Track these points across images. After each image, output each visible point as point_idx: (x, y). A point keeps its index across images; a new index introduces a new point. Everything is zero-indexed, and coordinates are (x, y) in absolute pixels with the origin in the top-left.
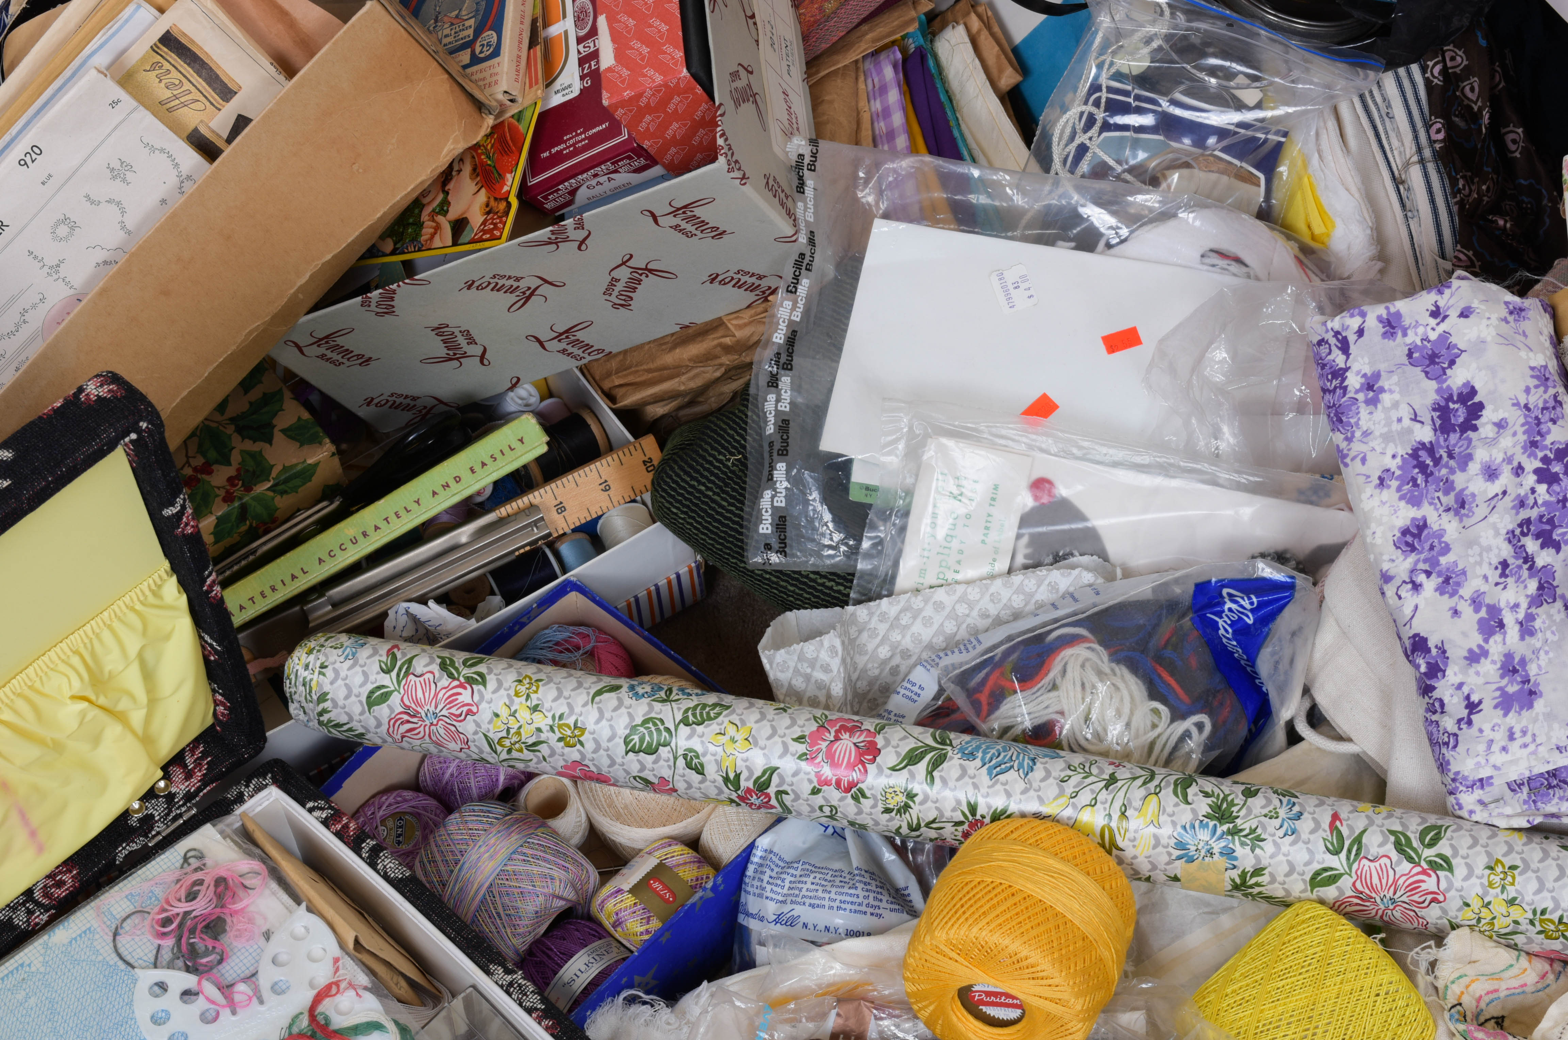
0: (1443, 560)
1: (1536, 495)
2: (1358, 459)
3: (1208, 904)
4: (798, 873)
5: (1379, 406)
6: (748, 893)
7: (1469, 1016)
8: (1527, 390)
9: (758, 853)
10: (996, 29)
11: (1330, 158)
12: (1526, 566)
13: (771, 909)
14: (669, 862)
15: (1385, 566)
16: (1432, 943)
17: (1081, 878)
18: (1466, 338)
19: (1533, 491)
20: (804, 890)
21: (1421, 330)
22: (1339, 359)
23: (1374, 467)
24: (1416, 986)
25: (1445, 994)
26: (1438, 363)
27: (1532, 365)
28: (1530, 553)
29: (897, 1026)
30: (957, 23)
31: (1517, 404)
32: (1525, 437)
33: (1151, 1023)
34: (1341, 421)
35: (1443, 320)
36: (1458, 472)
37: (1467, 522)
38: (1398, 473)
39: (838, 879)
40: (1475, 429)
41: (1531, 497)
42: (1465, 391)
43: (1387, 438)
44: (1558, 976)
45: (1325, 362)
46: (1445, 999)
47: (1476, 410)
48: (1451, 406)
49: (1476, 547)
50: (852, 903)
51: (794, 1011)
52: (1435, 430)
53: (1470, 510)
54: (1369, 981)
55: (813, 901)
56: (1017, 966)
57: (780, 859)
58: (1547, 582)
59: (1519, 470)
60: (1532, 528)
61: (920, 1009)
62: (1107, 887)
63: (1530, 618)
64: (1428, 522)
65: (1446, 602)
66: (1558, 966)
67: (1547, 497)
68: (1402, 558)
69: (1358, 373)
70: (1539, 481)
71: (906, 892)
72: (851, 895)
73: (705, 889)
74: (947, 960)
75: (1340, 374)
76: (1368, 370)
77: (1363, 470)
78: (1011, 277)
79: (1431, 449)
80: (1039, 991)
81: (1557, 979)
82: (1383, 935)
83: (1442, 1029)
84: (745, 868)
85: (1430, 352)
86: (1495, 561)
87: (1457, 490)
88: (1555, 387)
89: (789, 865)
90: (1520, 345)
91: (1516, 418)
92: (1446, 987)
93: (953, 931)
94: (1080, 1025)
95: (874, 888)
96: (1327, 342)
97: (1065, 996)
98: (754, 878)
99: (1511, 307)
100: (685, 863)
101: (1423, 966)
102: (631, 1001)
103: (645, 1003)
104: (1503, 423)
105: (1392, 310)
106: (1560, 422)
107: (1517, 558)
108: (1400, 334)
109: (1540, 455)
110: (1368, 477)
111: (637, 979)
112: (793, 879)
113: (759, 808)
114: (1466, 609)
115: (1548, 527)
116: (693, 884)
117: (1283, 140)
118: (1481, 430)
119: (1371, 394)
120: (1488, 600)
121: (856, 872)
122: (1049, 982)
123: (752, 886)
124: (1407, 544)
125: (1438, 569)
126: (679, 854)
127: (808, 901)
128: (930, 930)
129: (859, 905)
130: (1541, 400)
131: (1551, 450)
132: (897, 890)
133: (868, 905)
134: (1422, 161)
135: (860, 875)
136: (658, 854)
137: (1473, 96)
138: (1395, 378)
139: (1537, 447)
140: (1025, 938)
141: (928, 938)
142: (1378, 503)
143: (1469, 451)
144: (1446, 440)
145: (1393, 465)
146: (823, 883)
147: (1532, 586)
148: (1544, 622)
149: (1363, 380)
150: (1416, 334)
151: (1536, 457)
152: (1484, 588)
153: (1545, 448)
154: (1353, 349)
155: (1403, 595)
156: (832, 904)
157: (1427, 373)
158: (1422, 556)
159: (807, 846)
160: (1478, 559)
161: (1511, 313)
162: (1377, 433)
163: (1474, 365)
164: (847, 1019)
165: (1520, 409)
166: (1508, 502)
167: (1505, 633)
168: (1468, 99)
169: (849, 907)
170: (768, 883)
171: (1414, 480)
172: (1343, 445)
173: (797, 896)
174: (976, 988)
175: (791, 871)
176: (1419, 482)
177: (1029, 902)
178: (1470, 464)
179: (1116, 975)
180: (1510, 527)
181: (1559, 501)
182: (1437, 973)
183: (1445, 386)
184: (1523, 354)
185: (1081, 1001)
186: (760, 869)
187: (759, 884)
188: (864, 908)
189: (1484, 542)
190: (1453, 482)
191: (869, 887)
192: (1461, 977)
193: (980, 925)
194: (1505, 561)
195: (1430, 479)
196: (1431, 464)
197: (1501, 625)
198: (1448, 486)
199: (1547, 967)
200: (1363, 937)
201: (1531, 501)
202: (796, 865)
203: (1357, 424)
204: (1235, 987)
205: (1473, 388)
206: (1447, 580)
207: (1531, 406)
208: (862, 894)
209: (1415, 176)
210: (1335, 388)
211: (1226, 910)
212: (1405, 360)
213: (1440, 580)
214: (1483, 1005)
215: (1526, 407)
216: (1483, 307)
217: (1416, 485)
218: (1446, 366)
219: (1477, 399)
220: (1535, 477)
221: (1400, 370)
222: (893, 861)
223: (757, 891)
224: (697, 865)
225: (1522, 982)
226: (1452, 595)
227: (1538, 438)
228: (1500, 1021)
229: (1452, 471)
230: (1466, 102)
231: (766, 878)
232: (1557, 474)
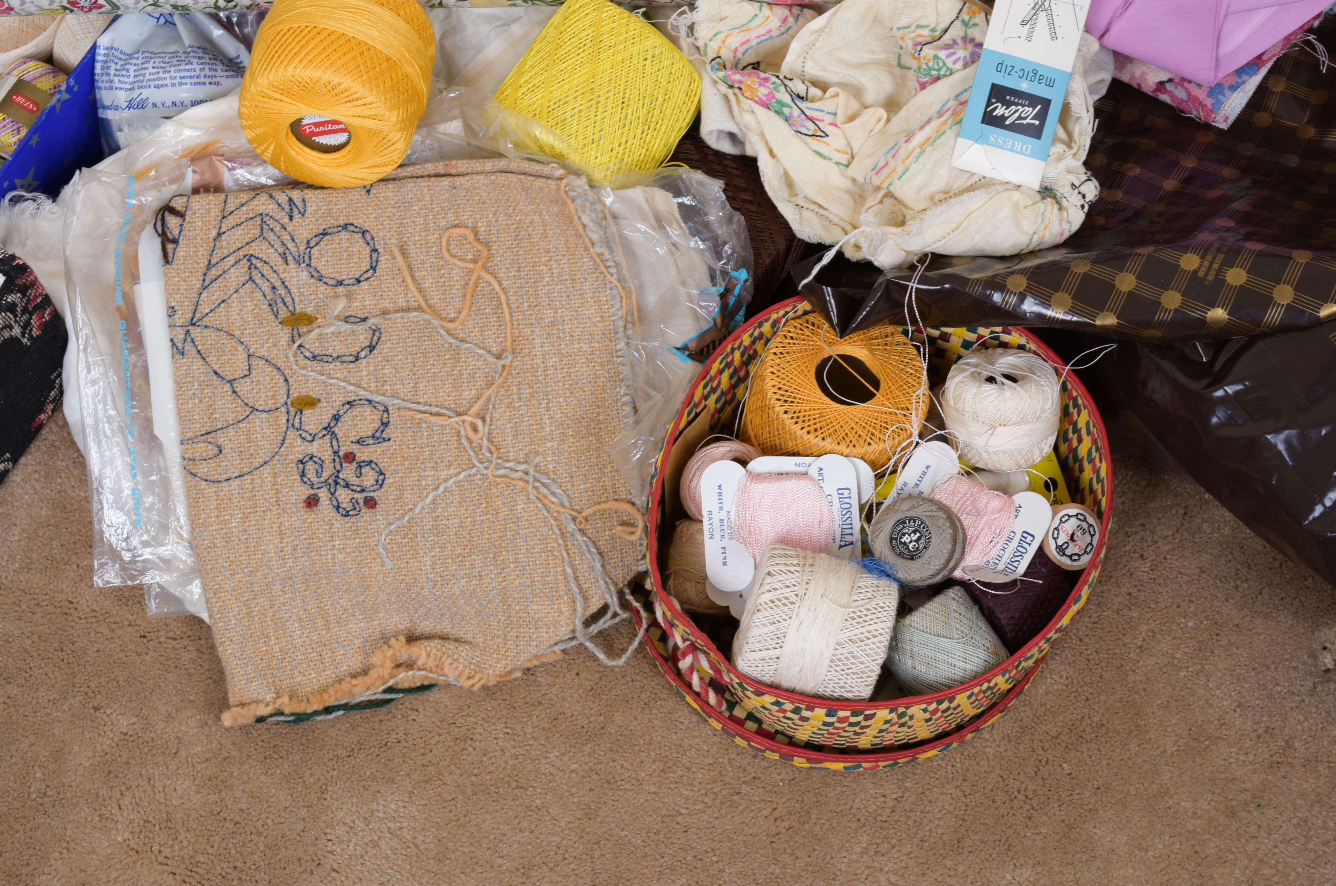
3: (499, 19)
4: (140, 62)
6: (100, 88)
7: (728, 65)
9: (101, 51)
13: (122, 97)
14: (27, 77)
16: (686, 8)
17: (377, 9)
20: (147, 75)
24: (680, 48)
25: (706, 51)
29: (251, 173)
33: (468, 127)
39: (175, 60)
44: (797, 18)
46: (706, 55)
50: (191, 77)
51: (156, 178)
54: (636, 49)
55: (157, 83)
56: (333, 93)
57: (122, 53)
61: (263, 152)
62: (402, 13)
66: (796, 10)
71: (238, 61)
72: (188, 70)
73: (60, 92)
74: (272, 101)
80: (357, 111)
81: (797, 20)
82: (644, 9)
83: (707, 80)
84: (93, 68)
89: (131, 56)
92: (706, 45)
93: (272, 74)
94: (399, 135)
95: (208, 61)
97: (380, 111)
98: (102, 75)
100: (41, 76)
101: (683, 30)
102: (15, 201)
103: (28, 199)
111: (18, 182)
112: (136, 68)
113: (90, 10)
116: (52, 91)
121: (189, 50)
122: (363, 101)
123: (102, 81)
126: (34, 69)
127: (152, 84)
128: (253, 79)
129: (198, 77)
132: (231, 60)
133: (205, 76)
135: (193, 52)
136: (15, 73)
140: (335, 68)
141: (253, 86)
146: (163, 65)
156: (174, 81)
159: (143, 37)
164: (203, 174)
169: (189, 81)
170: (115, 75)
173: (142, 81)
174: (305, 122)
175: (133, 61)
177: (333, 37)
179: (423, 88)
182: (696, 35)
185: (395, 113)
186: (106, 65)
187: (107, 78)
188: (202, 80)
191: (203, 61)
192: (716, 34)
193: (294, 64)
199: (787, 12)
200: (626, 14)
202: (136, 56)
204: (526, 78)
208: (198, 67)
211: (515, 21)
214: (739, 55)
222: (222, 35)
223: (107, 85)
224: (52, 75)
225: (767, 29)
228: (756, 66)
231: (112, 71)
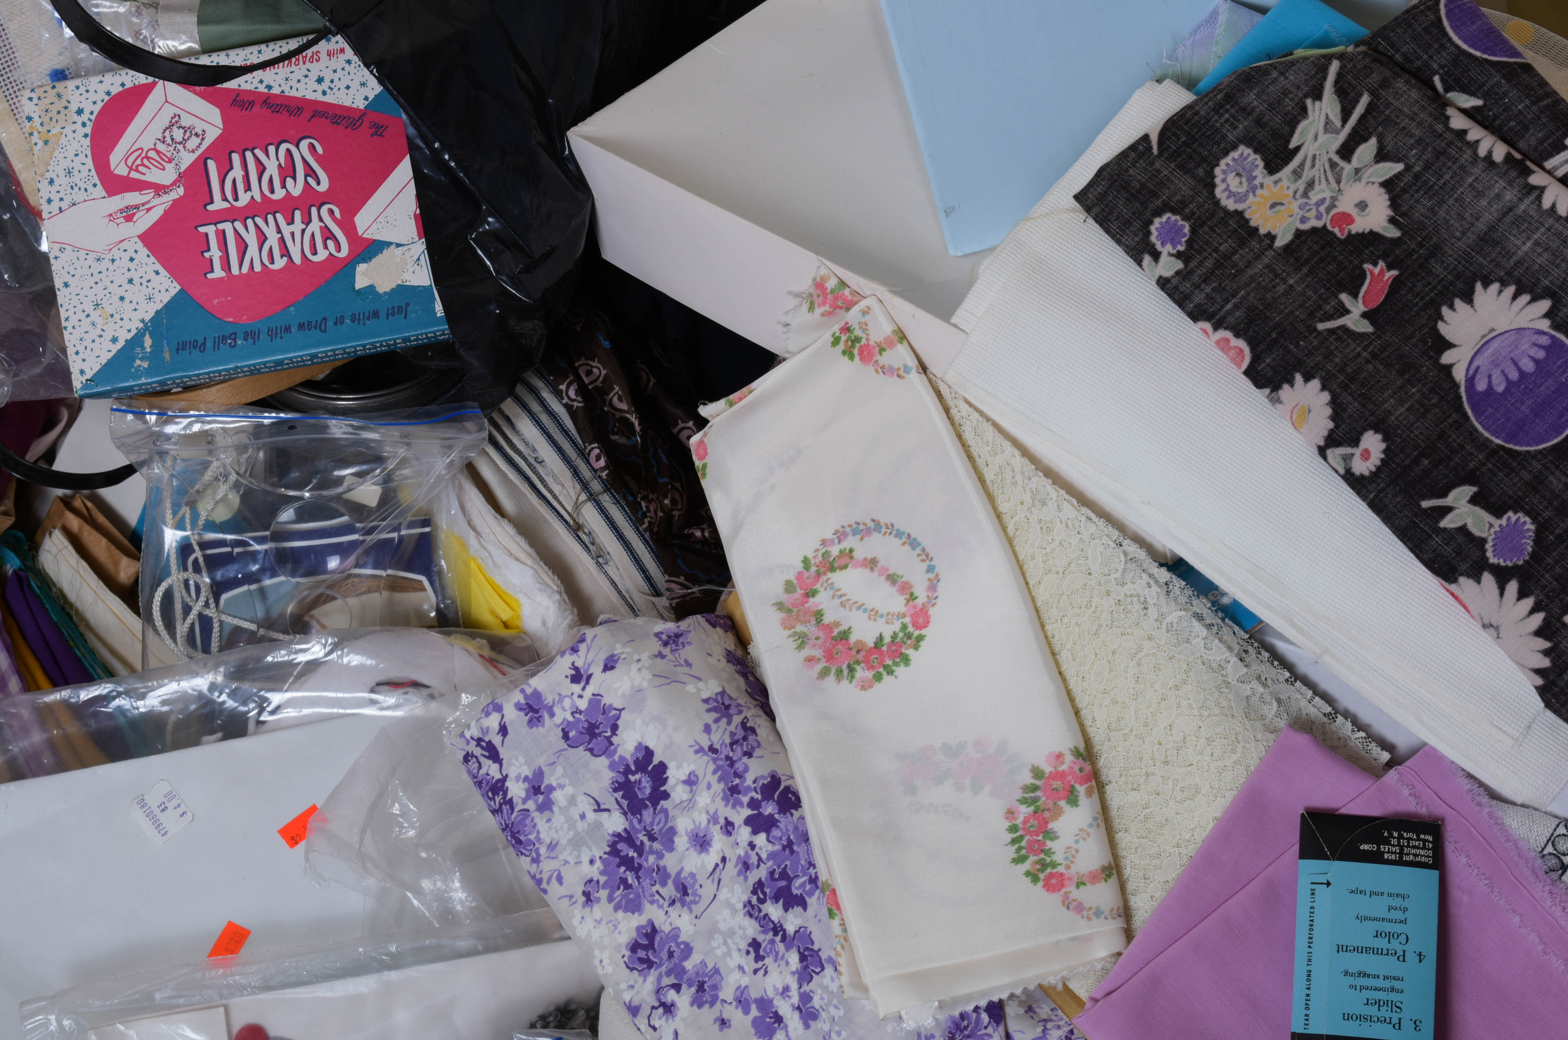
0: (688, 965)
1: (757, 849)
2: (554, 880)
5: (555, 809)
8: (707, 729)
10: (101, 519)
11: (487, 530)
12: (778, 939)
15: (627, 996)
18: (619, 693)
19: (752, 846)
21: (567, 703)
22: (492, 770)
23: (574, 884)
26: (600, 734)
27: (705, 696)
28: (776, 921)
30: (55, 528)
31: (700, 750)
32: (722, 786)
34: (519, 842)
35: (587, 683)
36: (667, 855)
37: (698, 909)
38: (603, 879)
40: (666, 796)
41: (753, 854)
42: (640, 755)
43: (577, 843)
45: (479, 779)
47: (659, 773)
48: (632, 778)
49: (717, 936)
52: (625, 814)
53: (695, 894)
58: (807, 949)
59: (728, 827)
60: (767, 890)
63: (806, 998)
64: (657, 925)
65: (708, 1014)
67: (770, 848)
68: (640, 980)
69: (518, 778)
70: (755, 832)
75: (498, 788)
76: (527, 771)
77: (562, 890)
78: (153, 800)
79: (627, 838)
85: (586, 725)
86: (744, 945)
87: (673, 876)
88: (740, 712)
90: (685, 678)
91: (703, 766)
96: (473, 756)
99: (664, 637)
104: (692, 778)
105: (529, 691)
106: (758, 752)
107: (765, 932)
108: (546, 716)
109: (745, 800)
110: (571, 897)
114: (734, 1014)
115: (783, 883)
117: (427, 530)
118: (673, 795)
119: (541, 798)
120: (754, 994)
124: (641, 961)
125: (686, 977)
130: (727, 733)
131: (755, 789)
134: (593, 497)
137: (624, 406)
138: (560, 770)
139: (739, 793)
142: (593, 924)
143: (669, 825)
144: (640, 821)
145: (594, 872)
147: (794, 958)
148: (822, 998)
149: (526, 785)
150: (564, 710)
151: (741, 804)
152: (745, 981)
153: (749, 789)
154: (503, 753)
155: (657, 1023)
157: (591, 750)
158: (663, 969)
160: (724, 949)
161: (665, 644)
162: (564, 842)
163: (639, 722)
165: (707, 755)
166: (731, 869)
167: (786, 1027)
168: (620, 410)
171: (624, 881)
172: (533, 868)
176: (630, 881)
178: (676, 840)
180: (745, 898)
181: (784, 848)
183: (616, 758)
184: (691, 688)
189: (723, 927)
190: (665, 868)
194: (754, 940)
195: (640, 874)
196: (635, 855)
197: (778, 1019)
198: (662, 875)
201: (754, 860)
203: (538, 839)
205: (647, 748)
206: (701, 988)
207: (717, 746)
209: (591, 517)
210: (501, 805)
212: (563, 744)
213: (693, 990)
215: (712, 749)
216: (628, 650)
217: (628, 886)
218: (609, 734)
219: (656, 761)
220: (748, 829)
221: (561, 759)
226: (712, 1004)
227: (737, 781)
229: (660, 856)
230: (618, 415)
232: (771, 816)
